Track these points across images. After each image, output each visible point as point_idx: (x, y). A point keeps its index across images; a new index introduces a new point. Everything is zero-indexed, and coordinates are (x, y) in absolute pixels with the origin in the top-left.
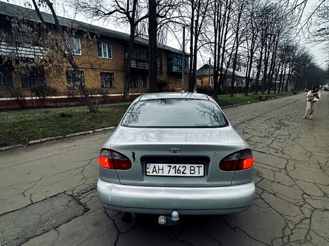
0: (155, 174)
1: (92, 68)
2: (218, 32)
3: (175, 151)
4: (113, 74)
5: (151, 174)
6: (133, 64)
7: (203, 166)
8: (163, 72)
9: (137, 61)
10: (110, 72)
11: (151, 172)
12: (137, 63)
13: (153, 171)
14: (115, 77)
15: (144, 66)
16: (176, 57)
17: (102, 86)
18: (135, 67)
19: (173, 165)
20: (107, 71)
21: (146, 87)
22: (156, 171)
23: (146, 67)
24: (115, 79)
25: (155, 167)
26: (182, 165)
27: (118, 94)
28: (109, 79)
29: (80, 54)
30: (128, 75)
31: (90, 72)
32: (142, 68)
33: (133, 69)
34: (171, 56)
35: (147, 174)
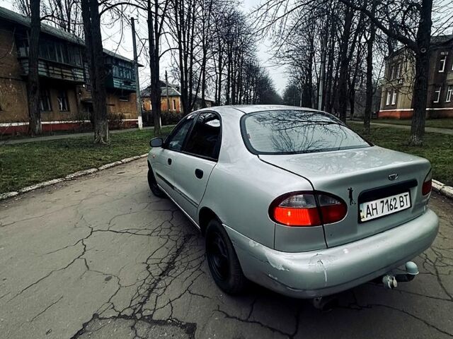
0: (370, 217)
2: (182, 34)
3: (393, 178)
5: (366, 219)
6: (42, 70)
7: (407, 193)
9: (48, 64)
11: (365, 217)
12: (47, 68)
13: (368, 214)
15: (62, 75)
16: (118, 65)
18: (45, 74)
19: (385, 200)
21: (69, 110)
22: (370, 213)
23: (66, 76)
25: (368, 207)
26: (393, 197)
27: (18, 122)
32: (60, 77)
33: (42, 78)
34: (109, 62)
35: (362, 220)
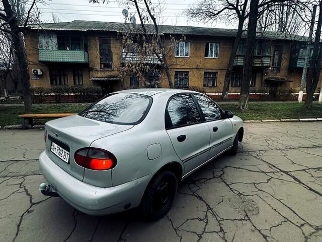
1: (196, 69)
4: (217, 73)
7: (69, 154)
8: (281, 68)
10: (214, 71)
14: (218, 76)
17: (205, 85)
20: (210, 71)
24: (218, 79)
28: (212, 78)
29: (189, 57)
30: (229, 74)
31: (195, 72)
